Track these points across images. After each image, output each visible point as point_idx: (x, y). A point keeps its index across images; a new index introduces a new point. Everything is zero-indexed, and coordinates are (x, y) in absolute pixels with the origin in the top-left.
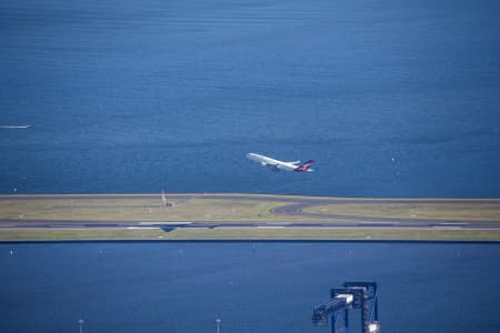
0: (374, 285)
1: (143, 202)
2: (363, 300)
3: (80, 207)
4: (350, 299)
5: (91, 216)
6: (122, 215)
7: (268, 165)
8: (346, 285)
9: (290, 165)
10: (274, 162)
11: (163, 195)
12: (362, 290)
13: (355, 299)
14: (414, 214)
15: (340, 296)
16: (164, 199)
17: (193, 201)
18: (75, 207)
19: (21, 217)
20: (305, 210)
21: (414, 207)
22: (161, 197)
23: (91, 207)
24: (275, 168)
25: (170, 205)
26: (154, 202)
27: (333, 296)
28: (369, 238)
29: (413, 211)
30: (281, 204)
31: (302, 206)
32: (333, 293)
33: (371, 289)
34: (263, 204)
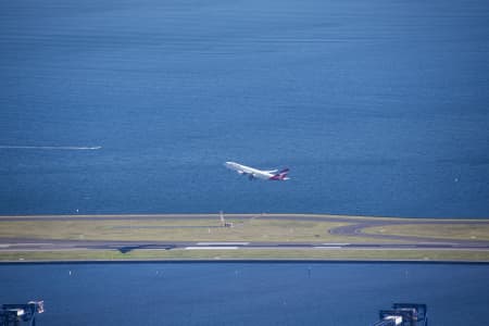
0: (424, 306)
1: (202, 222)
2: (412, 321)
3: (139, 228)
4: (399, 320)
5: (149, 236)
6: (178, 236)
7: (245, 173)
8: (396, 306)
9: (267, 174)
10: (250, 170)
11: (222, 216)
12: (411, 313)
13: (404, 321)
14: (473, 235)
15: (389, 317)
16: (222, 220)
17: (252, 221)
18: (134, 228)
19: (82, 237)
20: (363, 231)
21: (474, 228)
22: (219, 218)
24: (251, 176)
25: (228, 226)
26: (211, 222)
27: (382, 317)
28: (426, 259)
29: (473, 232)
30: (341, 225)
31: (361, 227)
32: (382, 315)
33: (421, 311)
34: (321, 225)
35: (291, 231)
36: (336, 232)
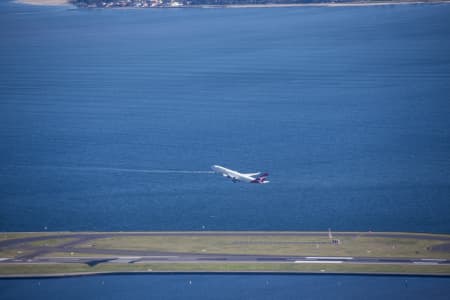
1: (313, 239)
3: (256, 243)
6: (291, 251)
11: (330, 233)
16: (331, 237)
17: (358, 238)
18: (251, 243)
19: (204, 251)
23: (265, 243)
25: (336, 242)
30: (440, 243)
35: (393, 247)
36: (436, 249)
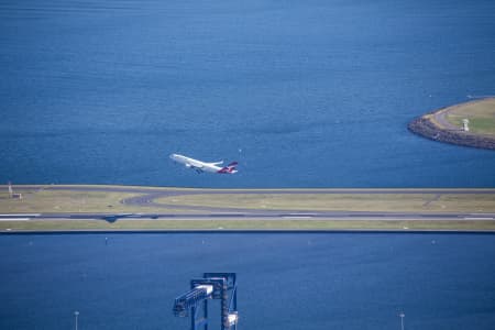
0: (233, 275)
2: (223, 291)
4: (210, 289)
7: (192, 167)
8: (205, 275)
9: (212, 166)
11: (10, 187)
12: (221, 282)
13: (215, 290)
14: (263, 205)
15: (201, 287)
16: (11, 191)
17: (41, 192)
20: (155, 201)
21: (263, 198)
22: (8, 189)
25: (17, 196)
27: (193, 287)
28: (221, 229)
29: (263, 201)
30: (132, 195)
31: (153, 197)
32: (193, 284)
33: (230, 280)
34: (114, 195)
35: (83, 202)
36: (129, 202)
